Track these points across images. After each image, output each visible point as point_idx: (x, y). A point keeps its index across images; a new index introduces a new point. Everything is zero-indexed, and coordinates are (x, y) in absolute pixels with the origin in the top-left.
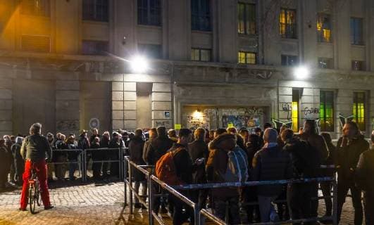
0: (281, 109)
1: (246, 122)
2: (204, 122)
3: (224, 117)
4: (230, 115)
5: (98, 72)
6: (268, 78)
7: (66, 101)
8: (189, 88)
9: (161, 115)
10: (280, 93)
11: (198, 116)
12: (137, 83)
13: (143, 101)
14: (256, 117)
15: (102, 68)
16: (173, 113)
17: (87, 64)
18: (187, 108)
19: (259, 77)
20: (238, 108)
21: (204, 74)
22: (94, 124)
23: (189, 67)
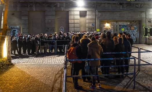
0: (147, 21)
1: (130, 28)
2: (110, 28)
3: (120, 26)
4: (122, 24)
5: (63, 7)
6: (141, 7)
7: (50, 20)
8: (103, 13)
9: (91, 25)
10: (147, 14)
11: (108, 25)
12: (80, 11)
13: (83, 19)
14: (135, 25)
15: (64, 5)
16: (96, 24)
17: (58, 4)
18: (102, 22)
19: (136, 7)
20: (126, 21)
21: (110, 7)
22: (62, 29)
23: (103, 3)
